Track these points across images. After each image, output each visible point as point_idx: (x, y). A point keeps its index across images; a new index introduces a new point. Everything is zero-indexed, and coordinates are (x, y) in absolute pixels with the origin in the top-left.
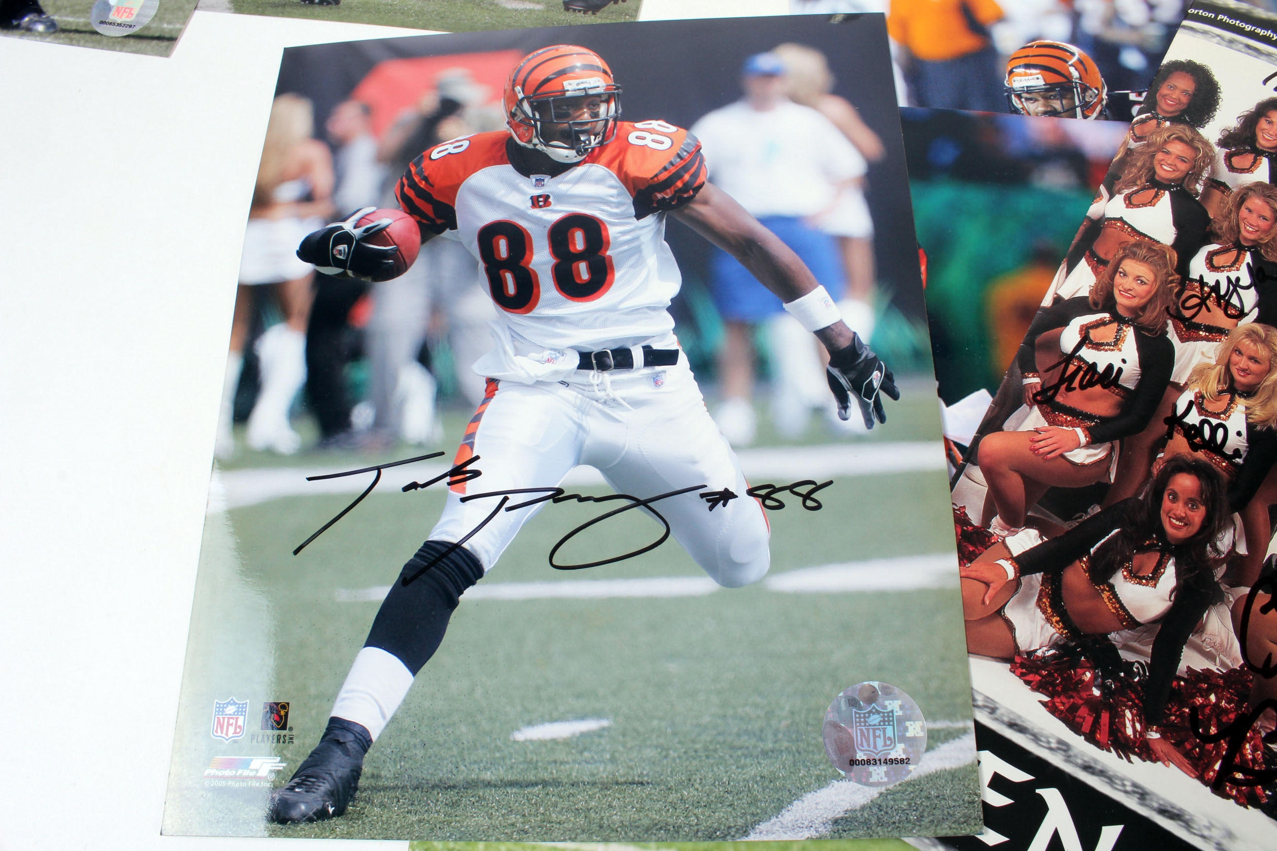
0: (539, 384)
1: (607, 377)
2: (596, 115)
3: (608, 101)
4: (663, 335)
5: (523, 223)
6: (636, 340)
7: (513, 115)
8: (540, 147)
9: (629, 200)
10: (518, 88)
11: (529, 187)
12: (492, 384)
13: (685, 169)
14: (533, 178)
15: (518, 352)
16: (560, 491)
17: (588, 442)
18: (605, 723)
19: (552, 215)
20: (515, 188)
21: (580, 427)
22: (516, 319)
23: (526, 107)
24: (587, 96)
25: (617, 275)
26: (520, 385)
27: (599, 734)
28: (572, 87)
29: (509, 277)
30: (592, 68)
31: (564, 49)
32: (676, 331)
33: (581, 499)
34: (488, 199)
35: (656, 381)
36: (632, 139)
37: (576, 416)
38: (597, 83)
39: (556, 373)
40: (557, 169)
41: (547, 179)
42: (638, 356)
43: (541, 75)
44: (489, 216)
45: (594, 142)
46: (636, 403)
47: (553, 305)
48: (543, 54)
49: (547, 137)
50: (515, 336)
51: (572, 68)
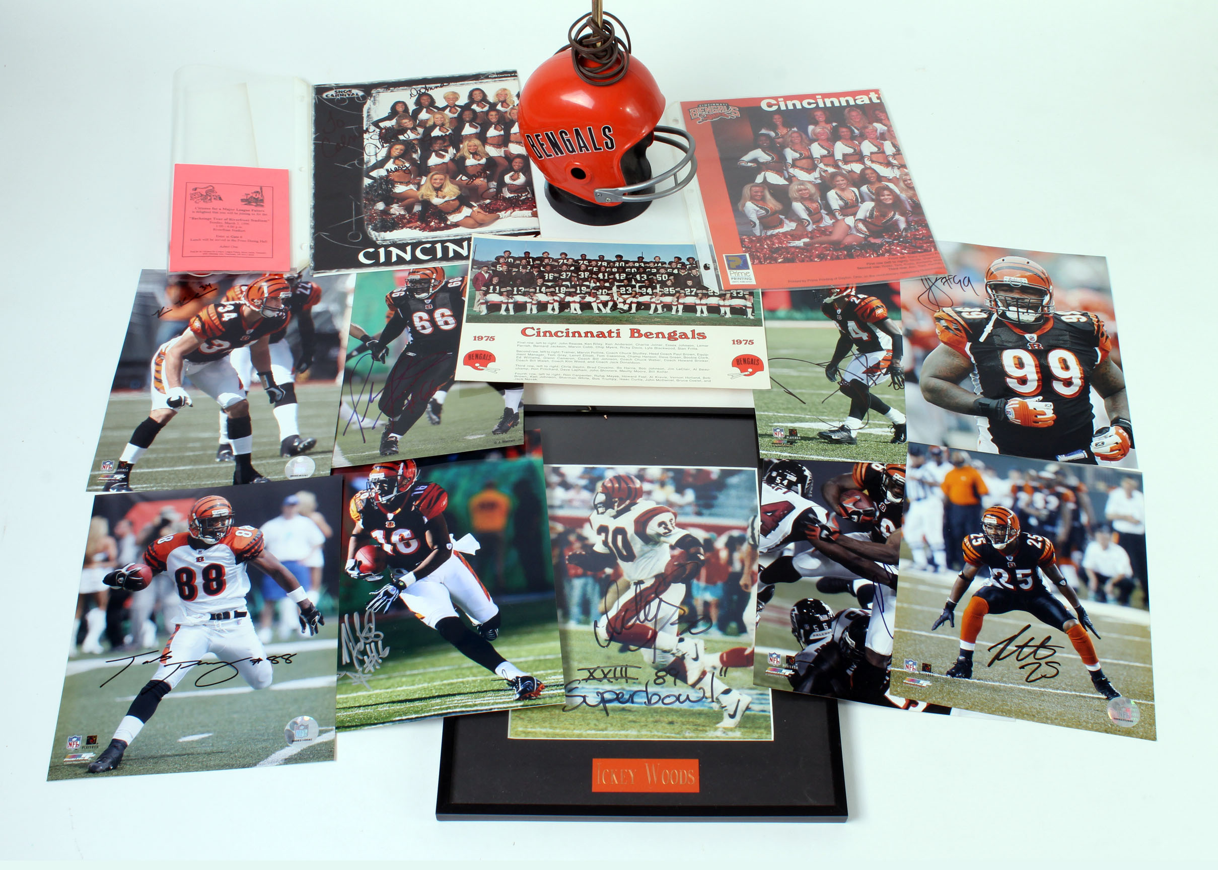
0: (195, 626)
1: (220, 622)
2: (223, 524)
3: (229, 519)
4: (242, 607)
5: (193, 568)
6: (232, 609)
7: (191, 526)
8: (201, 538)
9: (234, 557)
10: (194, 514)
11: (196, 554)
12: (178, 626)
13: (256, 544)
14: (198, 551)
15: (188, 615)
16: (200, 661)
17: (212, 645)
18: (211, 734)
19: (204, 565)
20: (190, 554)
21: (209, 640)
22: (188, 603)
23: (197, 522)
24: (221, 517)
25: (227, 586)
26: (188, 626)
27: (208, 738)
28: (215, 513)
29: (186, 588)
30: (224, 505)
31: (213, 497)
32: (247, 605)
33: (208, 664)
34: (179, 559)
35: (238, 623)
36: (237, 534)
37: (208, 636)
38: (225, 511)
39: (202, 621)
40: (207, 546)
41: (203, 551)
42: (232, 614)
43: (203, 508)
44: (180, 565)
45: (222, 535)
46: (230, 631)
47: (202, 597)
48: (205, 499)
49: (204, 534)
50: (187, 609)
51: (216, 506)
